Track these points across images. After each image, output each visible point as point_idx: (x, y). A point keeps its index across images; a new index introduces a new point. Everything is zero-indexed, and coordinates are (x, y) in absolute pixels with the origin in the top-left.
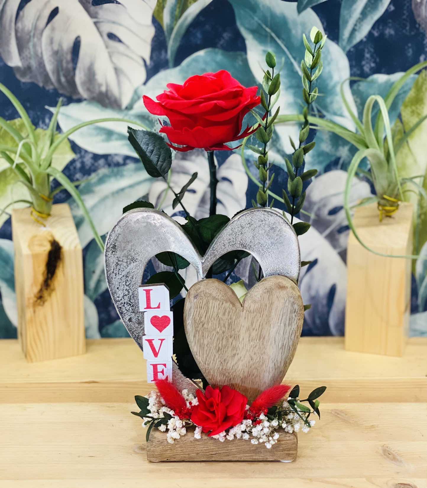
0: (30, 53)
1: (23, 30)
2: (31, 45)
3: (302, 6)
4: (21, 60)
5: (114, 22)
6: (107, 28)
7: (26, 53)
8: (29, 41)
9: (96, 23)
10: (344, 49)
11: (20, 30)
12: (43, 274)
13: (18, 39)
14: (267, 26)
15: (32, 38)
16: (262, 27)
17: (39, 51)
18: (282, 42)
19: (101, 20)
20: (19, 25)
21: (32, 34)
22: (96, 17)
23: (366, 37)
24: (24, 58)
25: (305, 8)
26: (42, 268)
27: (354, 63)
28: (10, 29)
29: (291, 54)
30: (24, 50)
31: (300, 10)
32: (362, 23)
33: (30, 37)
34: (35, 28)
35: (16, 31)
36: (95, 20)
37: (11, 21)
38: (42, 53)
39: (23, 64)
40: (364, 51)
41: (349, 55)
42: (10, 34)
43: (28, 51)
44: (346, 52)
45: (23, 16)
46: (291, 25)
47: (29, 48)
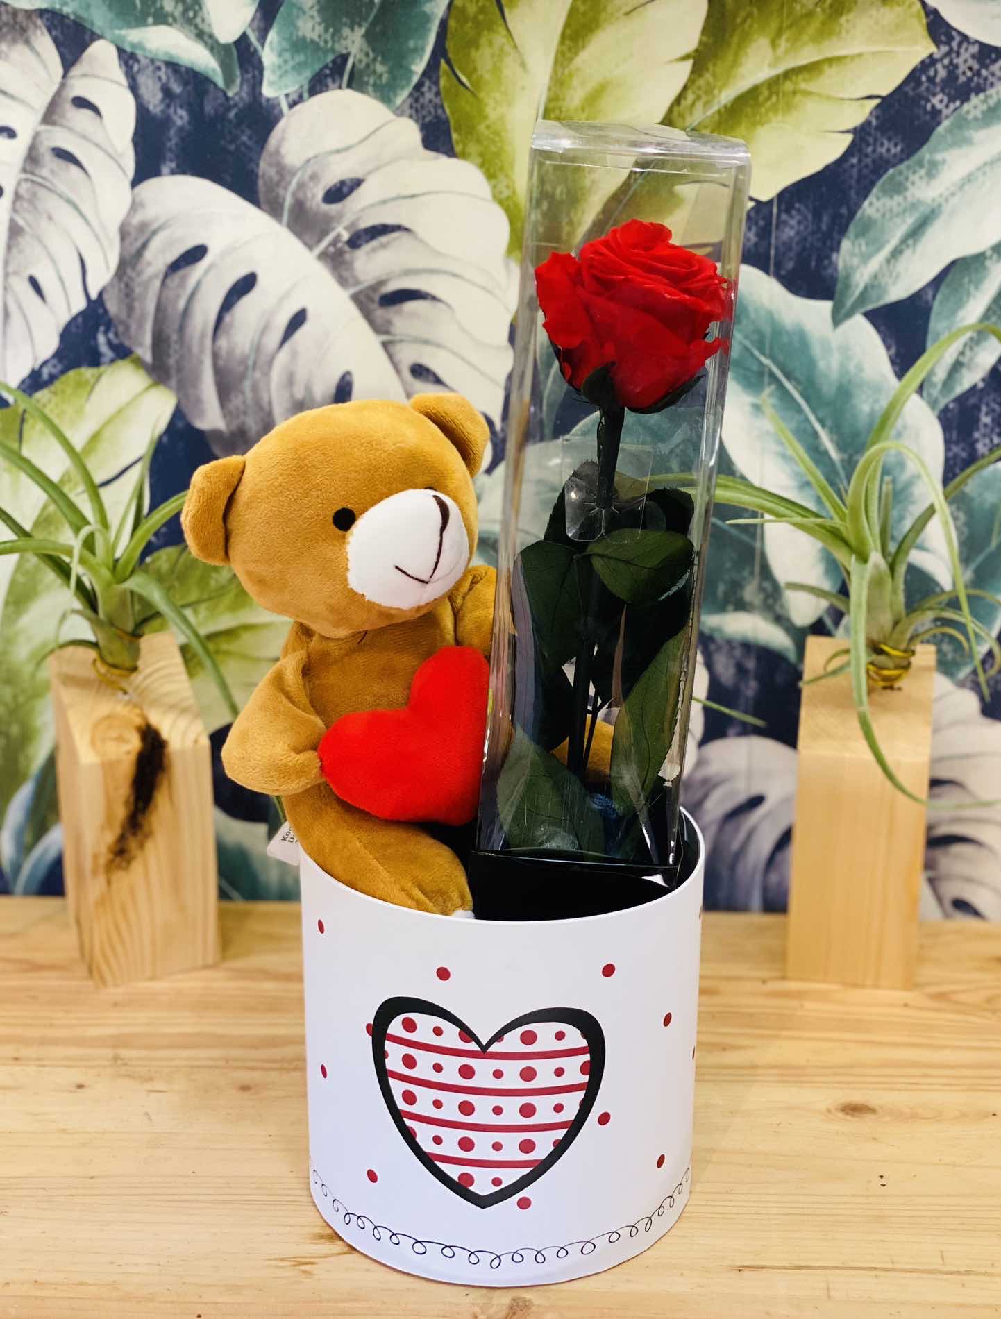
0: (244, 402)
1: (231, 352)
2: (247, 385)
3: (843, 311)
4: (225, 416)
5: (426, 342)
6: (409, 355)
7: (236, 402)
8: (243, 376)
9: (385, 345)
10: (933, 404)
11: (223, 353)
12: (127, 802)
13: (218, 372)
14: (763, 354)
15: (250, 373)
16: (752, 355)
17: (265, 398)
18: (796, 388)
19: (397, 338)
20: (223, 343)
21: (250, 363)
22: (387, 332)
23: (983, 380)
24: (230, 413)
25: (849, 314)
26: (123, 789)
27: (954, 435)
28: (202, 351)
29: (814, 411)
30: (232, 397)
31: (838, 318)
32: (976, 349)
33: (247, 367)
34: (258, 348)
35: (215, 356)
36: (385, 338)
37: (203, 336)
38: (270, 403)
39: (227, 425)
40: (979, 409)
41: (945, 418)
42: (201, 362)
43: (240, 398)
44: (936, 413)
45: (231, 325)
46: (816, 351)
47: (243, 393)
